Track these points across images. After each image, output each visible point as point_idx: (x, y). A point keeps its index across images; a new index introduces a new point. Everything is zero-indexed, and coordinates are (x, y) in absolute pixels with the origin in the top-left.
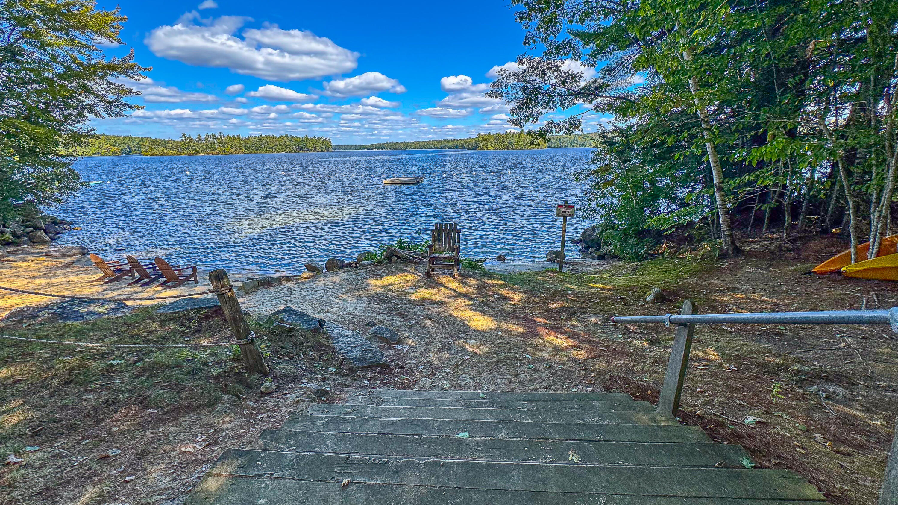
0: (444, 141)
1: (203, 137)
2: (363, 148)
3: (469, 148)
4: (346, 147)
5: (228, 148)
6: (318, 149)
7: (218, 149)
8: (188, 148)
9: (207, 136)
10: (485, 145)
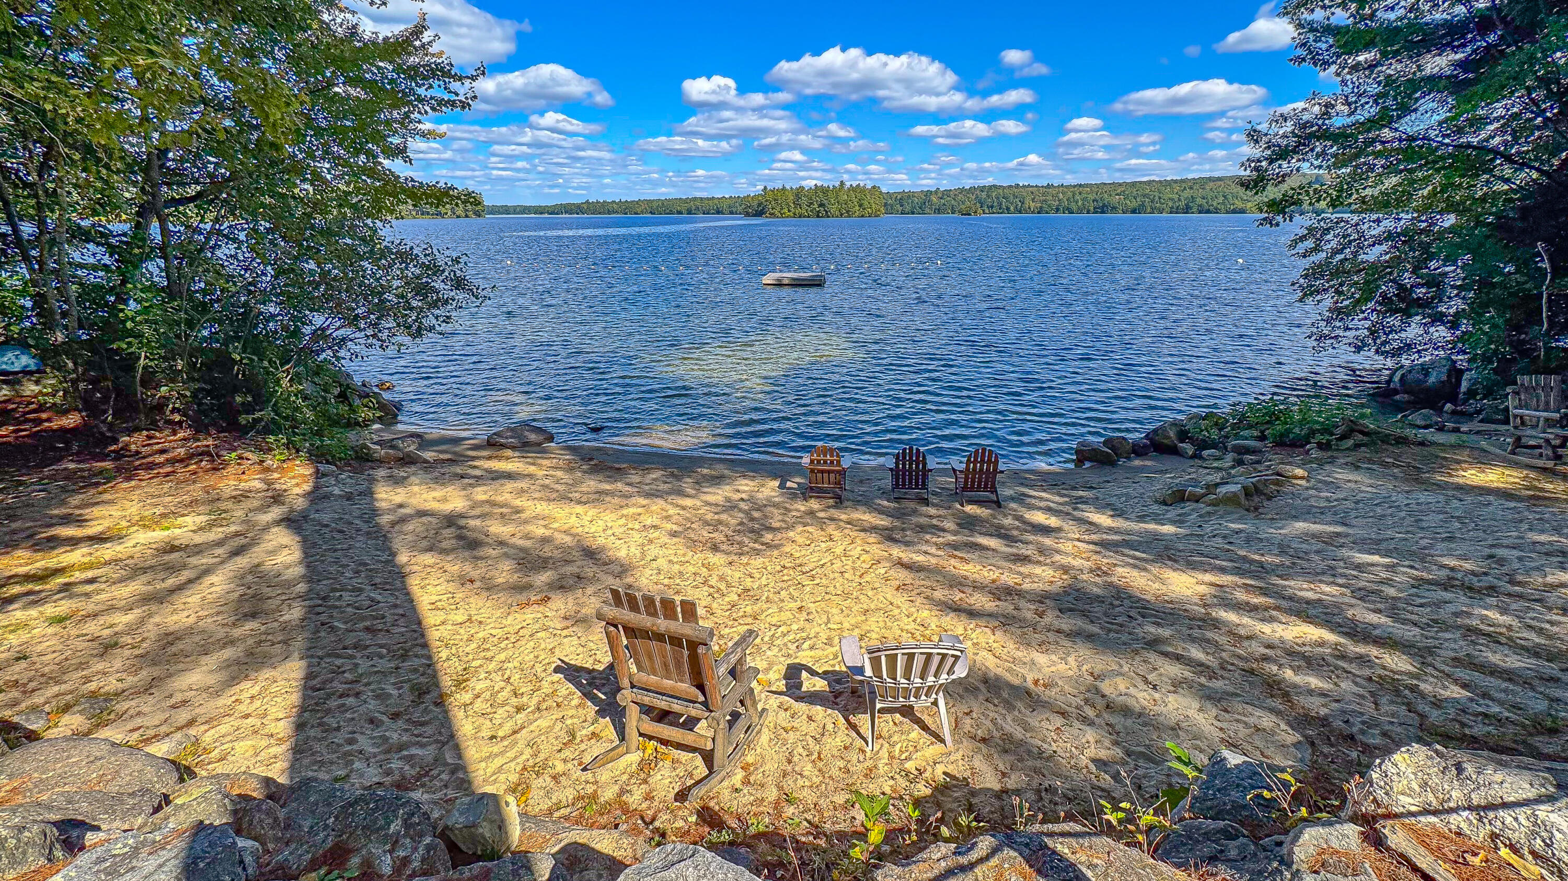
0: (695, 199)
2: (539, 210)
3: (747, 214)
10: (778, 208)
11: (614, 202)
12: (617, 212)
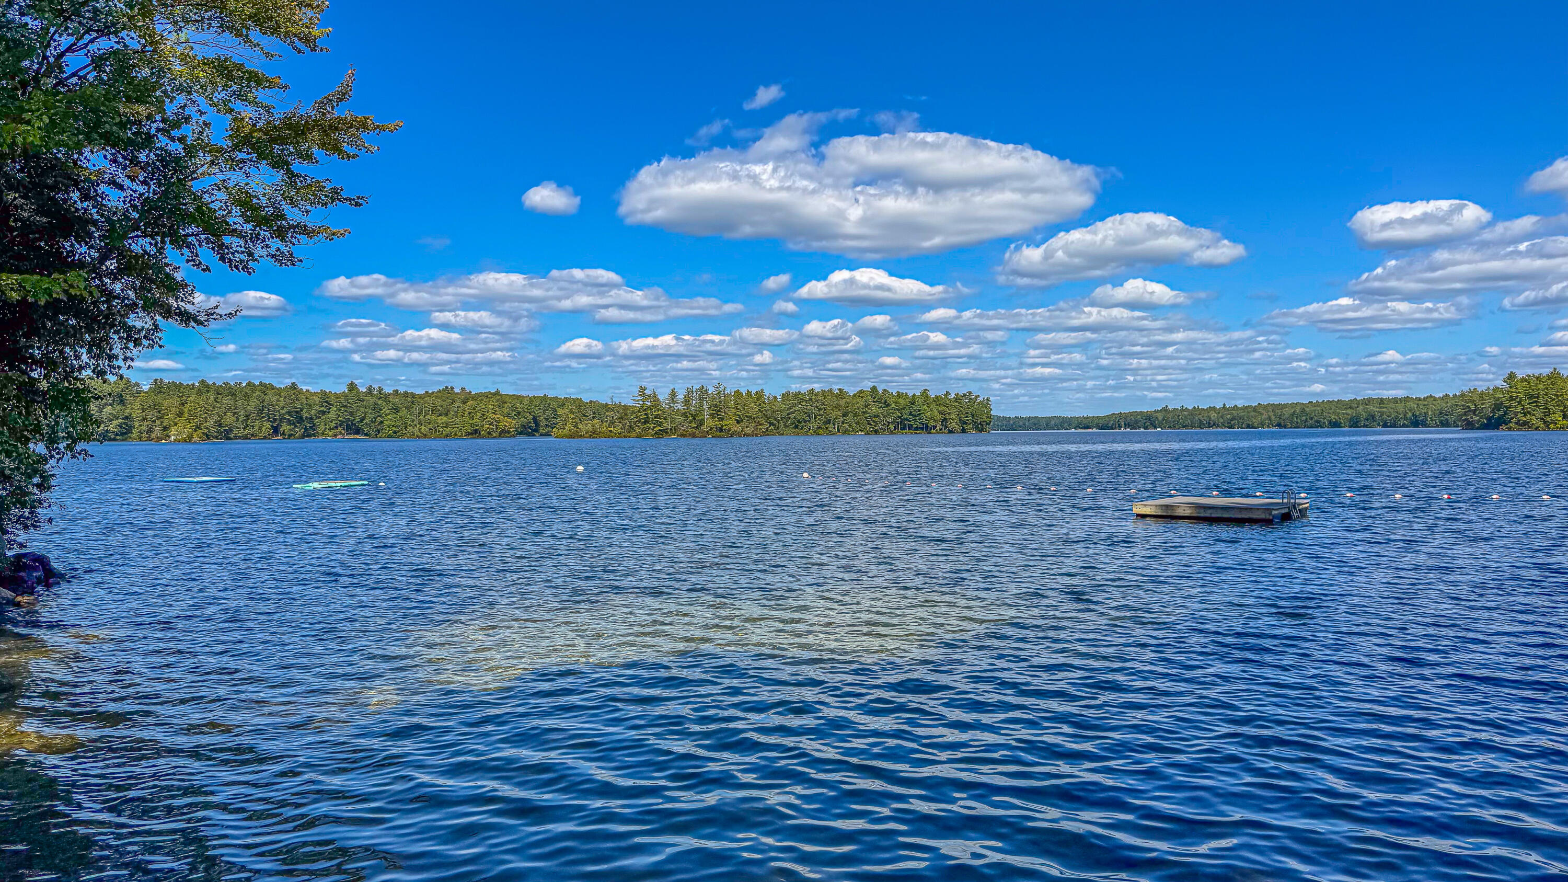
0: (1368, 401)
1: (680, 397)
2: (1084, 424)
3: (1469, 426)
4: (1035, 424)
5: (730, 423)
6: (953, 425)
7: (709, 422)
8: (646, 422)
9: (689, 392)
10: (1539, 414)
11: (1213, 409)
12: (1215, 425)
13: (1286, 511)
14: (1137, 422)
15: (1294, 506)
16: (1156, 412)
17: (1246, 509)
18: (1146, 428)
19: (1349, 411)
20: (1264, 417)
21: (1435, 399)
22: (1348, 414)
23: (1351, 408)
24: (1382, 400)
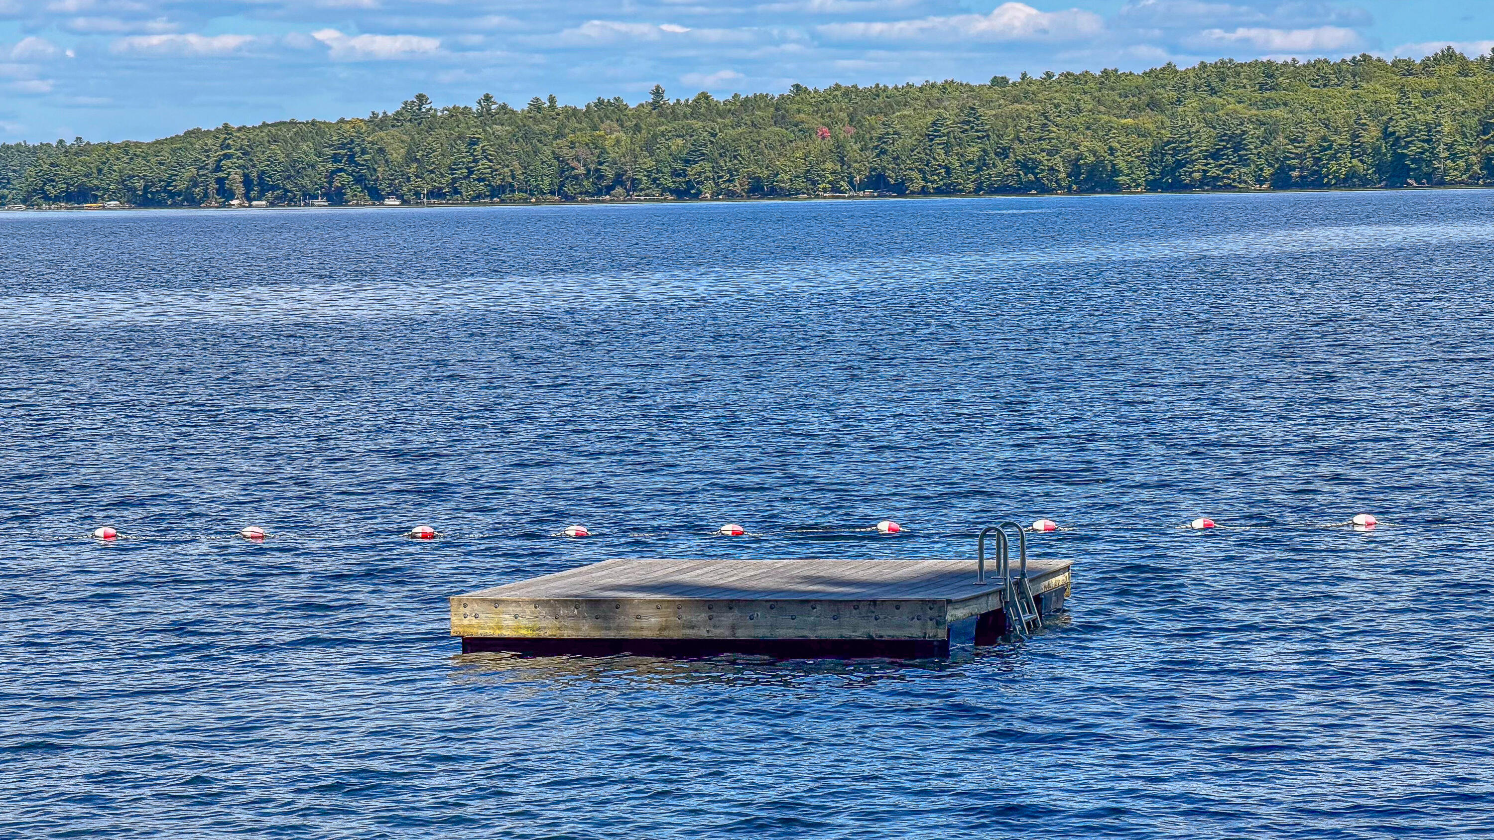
12: (625, 182)
13: (993, 604)
14: (295, 170)
15: (1019, 584)
16: (378, 123)
17: (855, 604)
18: (336, 197)
19: (1147, 121)
20: (817, 145)
21: (1464, 67)
22: (1143, 134)
23: (1153, 104)
24: (1269, 71)
